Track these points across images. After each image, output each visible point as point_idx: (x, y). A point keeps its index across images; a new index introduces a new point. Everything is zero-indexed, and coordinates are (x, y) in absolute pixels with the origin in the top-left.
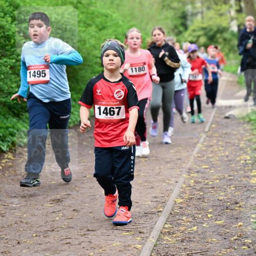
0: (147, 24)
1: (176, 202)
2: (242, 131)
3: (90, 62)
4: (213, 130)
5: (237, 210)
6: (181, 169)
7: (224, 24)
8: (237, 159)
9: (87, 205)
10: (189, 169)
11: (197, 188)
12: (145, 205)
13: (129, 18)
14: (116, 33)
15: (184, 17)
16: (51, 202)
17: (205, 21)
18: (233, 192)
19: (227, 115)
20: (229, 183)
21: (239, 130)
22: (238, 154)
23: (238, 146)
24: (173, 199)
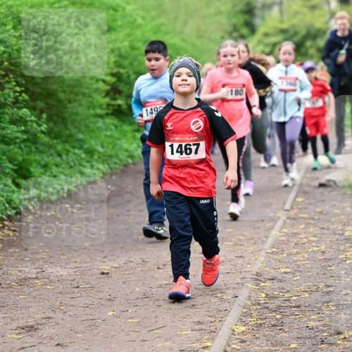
0: (185, 23)
1: (234, 331)
2: (349, 209)
3: (88, 88)
4: (300, 207)
5: (339, 344)
6: (244, 274)
7: (319, 24)
8: (340, 257)
9: (80, 335)
10: (257, 274)
11: (271, 306)
12: (180, 336)
13: (154, 14)
14: (132, 38)
15: (249, 11)
16: (17, 331)
17: (285, 18)
18: (333, 314)
19: (323, 181)
20: (326, 298)
21: (344, 208)
22: (342, 248)
23: (343, 234)
24: (230, 326)
